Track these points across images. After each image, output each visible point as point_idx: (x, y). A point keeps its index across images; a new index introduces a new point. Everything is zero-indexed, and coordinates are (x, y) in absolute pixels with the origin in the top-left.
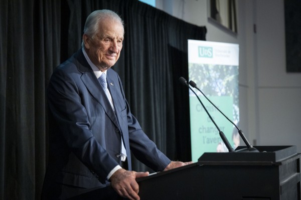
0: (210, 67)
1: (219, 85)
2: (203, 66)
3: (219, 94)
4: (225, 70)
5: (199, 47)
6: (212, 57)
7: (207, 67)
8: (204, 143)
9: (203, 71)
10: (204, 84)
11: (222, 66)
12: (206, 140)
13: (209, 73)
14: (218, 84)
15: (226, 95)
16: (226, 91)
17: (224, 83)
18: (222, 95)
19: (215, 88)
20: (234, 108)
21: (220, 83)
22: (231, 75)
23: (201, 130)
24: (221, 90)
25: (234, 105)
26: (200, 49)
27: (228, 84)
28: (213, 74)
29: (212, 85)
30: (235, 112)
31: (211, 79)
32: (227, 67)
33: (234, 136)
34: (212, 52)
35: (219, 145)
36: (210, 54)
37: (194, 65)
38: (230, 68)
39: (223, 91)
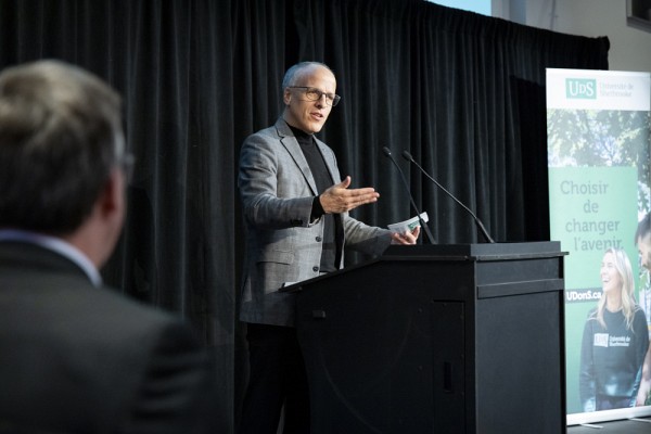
0: (591, 115)
1: (609, 148)
2: (575, 113)
3: (609, 163)
4: (621, 119)
5: (568, 80)
6: (594, 97)
7: (583, 115)
8: (576, 249)
9: (575, 122)
10: (577, 146)
11: (616, 112)
12: (580, 245)
13: (588, 126)
14: (606, 144)
15: (624, 163)
16: (624, 156)
17: (619, 143)
18: (614, 164)
19: (600, 152)
20: (640, 187)
21: (610, 144)
22: (633, 129)
23: (570, 227)
24: (612, 157)
25: (639, 183)
26: (571, 83)
27: (628, 144)
28: (596, 128)
29: (594, 146)
30: (643, 195)
31: (593, 136)
32: (626, 114)
33: (640, 238)
34: (594, 87)
35: (609, 254)
36: (590, 92)
37: (557, 111)
38: (632, 116)
39: (617, 157)
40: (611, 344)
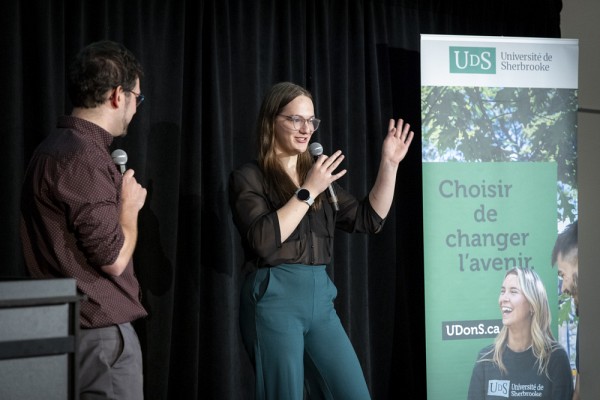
0: (487, 95)
1: (513, 137)
2: (463, 92)
3: (514, 157)
4: (532, 100)
5: (452, 49)
6: (493, 71)
7: (475, 94)
8: (462, 269)
9: (462, 103)
10: (465, 135)
11: (527, 90)
12: (467, 263)
13: (483, 110)
14: (510, 133)
15: (536, 157)
16: (536, 149)
17: (529, 132)
18: (522, 159)
19: (500, 142)
20: (561, 188)
21: (516, 132)
22: (550, 113)
23: (452, 241)
24: (518, 149)
25: (560, 183)
26: (457, 53)
27: (544, 136)
28: (494, 112)
29: (493, 134)
30: (565, 198)
31: (491, 122)
32: (541, 93)
33: (560, 256)
34: (493, 59)
35: (511, 276)
36: (486, 65)
37: (436, 89)
38: (550, 96)
39: (526, 148)
40: (514, 394)
